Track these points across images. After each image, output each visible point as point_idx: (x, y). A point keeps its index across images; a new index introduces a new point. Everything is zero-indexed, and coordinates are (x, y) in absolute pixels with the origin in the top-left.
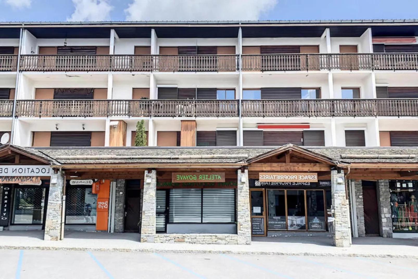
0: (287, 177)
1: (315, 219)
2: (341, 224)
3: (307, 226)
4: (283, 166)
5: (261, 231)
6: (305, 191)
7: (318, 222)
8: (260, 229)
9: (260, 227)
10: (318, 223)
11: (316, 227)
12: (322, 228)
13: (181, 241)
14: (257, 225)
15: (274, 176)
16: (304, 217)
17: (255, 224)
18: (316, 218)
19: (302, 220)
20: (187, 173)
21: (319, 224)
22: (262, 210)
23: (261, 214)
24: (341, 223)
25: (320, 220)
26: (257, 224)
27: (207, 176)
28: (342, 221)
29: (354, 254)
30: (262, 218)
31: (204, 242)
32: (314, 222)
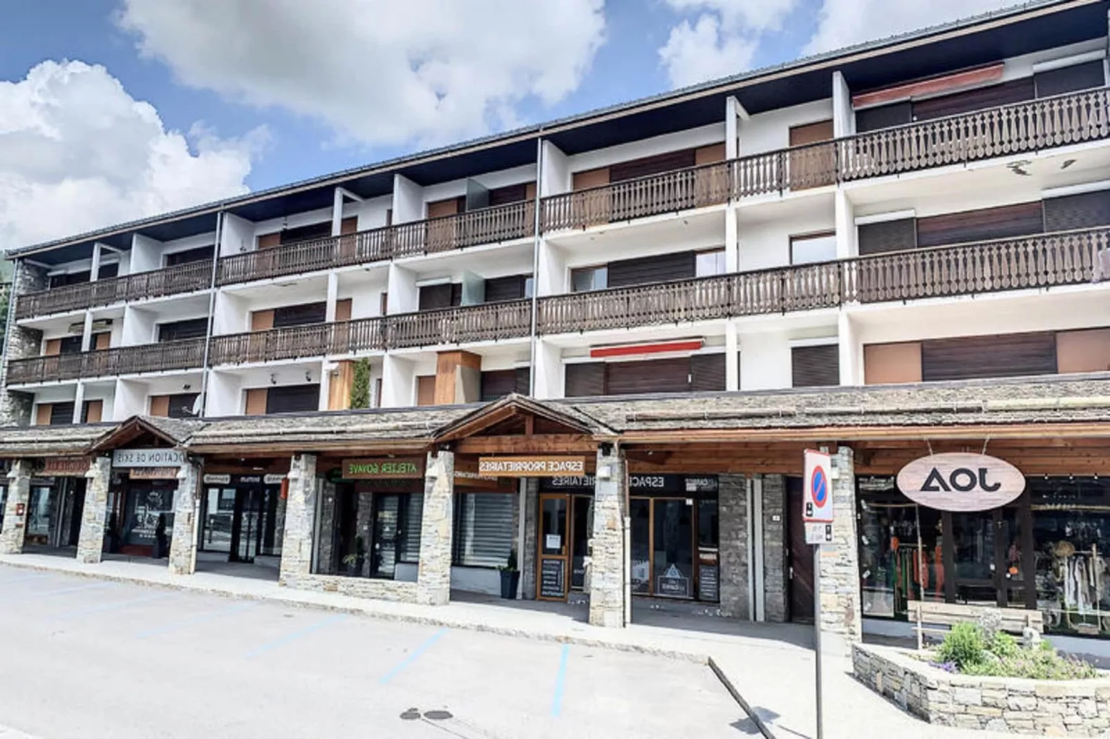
0: (527, 467)
1: (670, 570)
2: (603, 573)
3: (651, 584)
4: (521, 442)
5: (557, 589)
6: (652, 500)
7: (678, 576)
8: (556, 585)
9: (557, 581)
10: (675, 580)
11: (673, 588)
12: (685, 593)
13: (333, 589)
14: (551, 575)
15: (505, 463)
16: (647, 563)
17: (549, 572)
18: (673, 566)
19: (643, 570)
20: (364, 460)
21: (681, 582)
22: (563, 543)
23: (559, 552)
24: (603, 570)
25: (682, 572)
26: (552, 572)
27: (394, 465)
28: (605, 567)
29: (567, 638)
30: (561, 561)
31: (365, 595)
32: (668, 576)
